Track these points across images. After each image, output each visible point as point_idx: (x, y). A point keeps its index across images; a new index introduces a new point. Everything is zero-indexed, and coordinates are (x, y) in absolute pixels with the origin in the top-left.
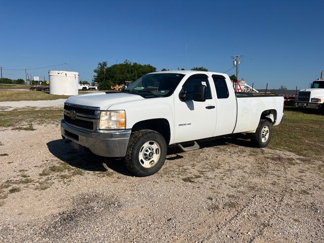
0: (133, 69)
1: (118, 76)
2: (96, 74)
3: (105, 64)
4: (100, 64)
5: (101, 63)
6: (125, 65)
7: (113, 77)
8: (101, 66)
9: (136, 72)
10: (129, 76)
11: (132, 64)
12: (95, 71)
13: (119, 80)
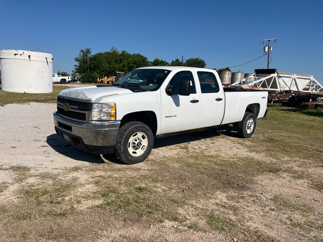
0: (122, 58)
1: (103, 65)
2: (77, 63)
3: (88, 51)
4: (82, 51)
5: (84, 50)
6: (112, 53)
7: (98, 67)
8: (84, 53)
9: (125, 62)
10: (117, 66)
11: (120, 53)
12: (76, 60)
13: (106, 71)
